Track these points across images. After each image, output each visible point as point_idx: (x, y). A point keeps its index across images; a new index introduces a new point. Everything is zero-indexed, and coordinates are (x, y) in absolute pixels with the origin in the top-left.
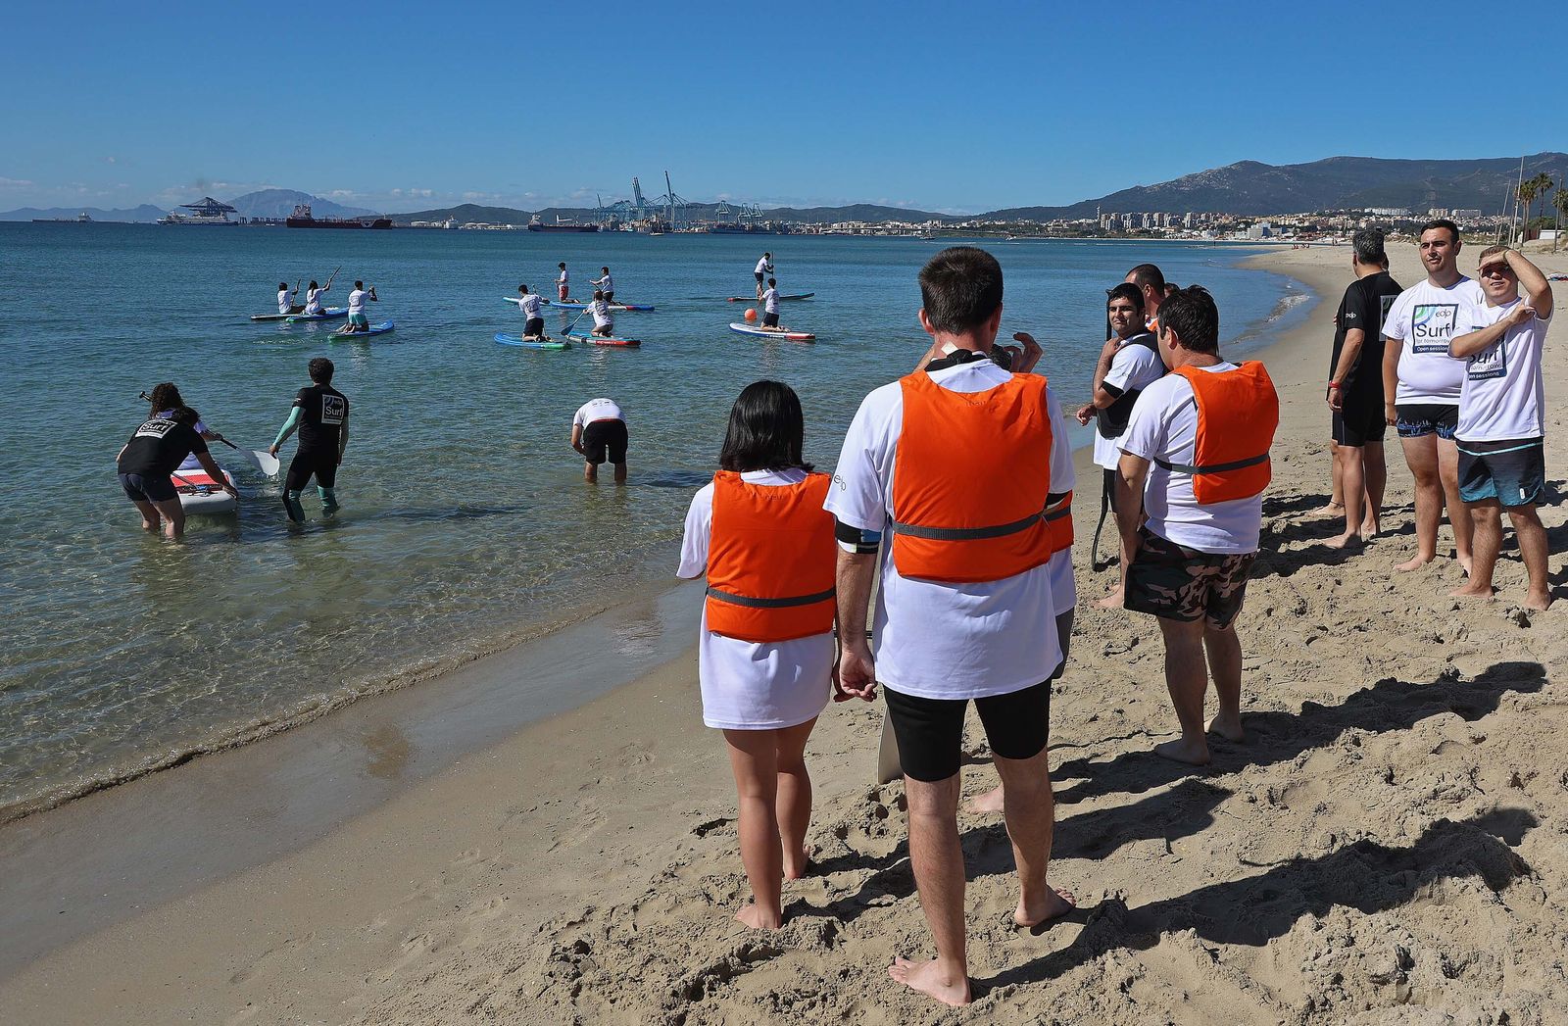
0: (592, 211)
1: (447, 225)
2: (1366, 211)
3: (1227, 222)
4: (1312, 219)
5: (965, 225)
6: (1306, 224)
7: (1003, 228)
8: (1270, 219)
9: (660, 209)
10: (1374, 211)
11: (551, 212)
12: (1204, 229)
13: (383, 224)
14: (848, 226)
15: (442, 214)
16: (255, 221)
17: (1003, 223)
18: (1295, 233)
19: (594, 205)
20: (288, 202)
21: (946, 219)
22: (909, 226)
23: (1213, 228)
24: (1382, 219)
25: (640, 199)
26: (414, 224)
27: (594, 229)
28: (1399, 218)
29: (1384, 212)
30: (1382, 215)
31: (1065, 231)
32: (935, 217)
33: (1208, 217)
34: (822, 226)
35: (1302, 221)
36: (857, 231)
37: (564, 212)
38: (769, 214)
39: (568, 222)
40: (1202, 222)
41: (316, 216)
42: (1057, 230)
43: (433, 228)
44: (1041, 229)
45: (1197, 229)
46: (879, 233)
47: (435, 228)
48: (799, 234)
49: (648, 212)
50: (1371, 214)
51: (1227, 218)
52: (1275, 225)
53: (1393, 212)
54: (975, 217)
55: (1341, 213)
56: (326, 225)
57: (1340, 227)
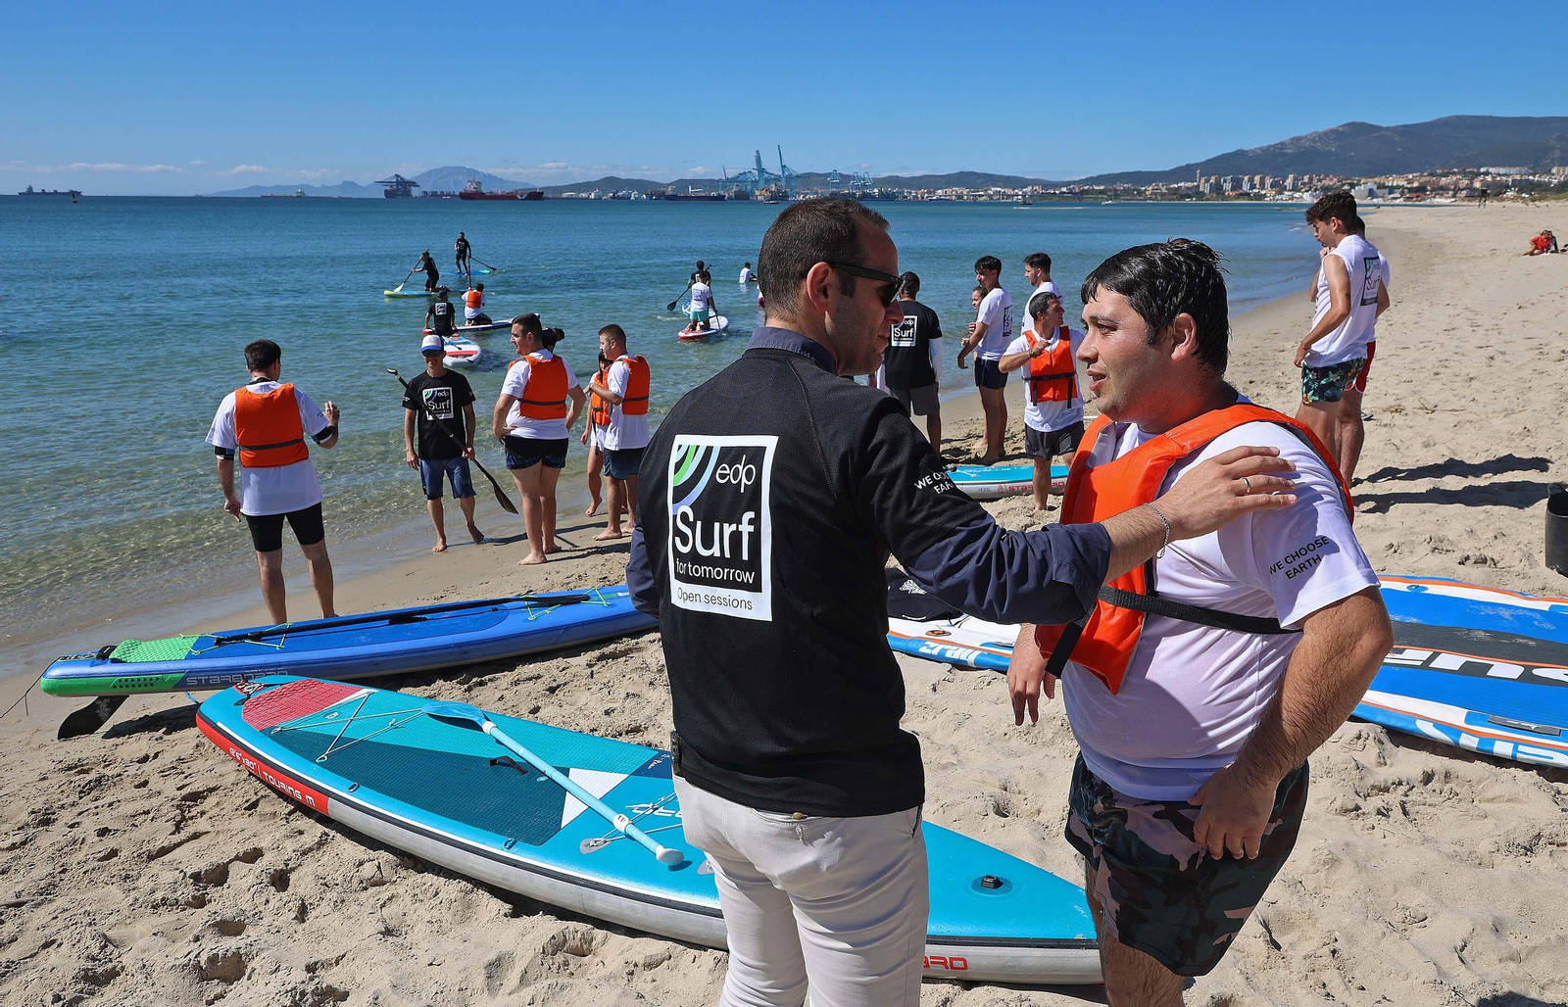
0: (718, 181)
1: (593, 196)
2: (1482, 170)
3: (1331, 183)
4: (1423, 180)
5: (1064, 189)
6: (1416, 185)
7: (1101, 192)
8: (1377, 179)
9: (777, 179)
10: (1491, 170)
11: (683, 183)
12: (1307, 191)
13: (535, 196)
14: (952, 192)
15: (588, 186)
16: (434, 194)
17: (1102, 188)
18: (1402, 194)
19: (718, 176)
20: (461, 178)
21: (1046, 185)
22: (1010, 191)
23: (1316, 190)
24: (1499, 179)
25: (761, 171)
26: (565, 195)
27: (721, 198)
28: (1518, 177)
29: (1502, 171)
30: (1499, 175)
31: (1163, 195)
32: (1034, 182)
33: (1311, 179)
34: (927, 192)
35: (1410, 182)
36: (960, 197)
37: (695, 183)
38: (877, 182)
39: (700, 192)
40: (1304, 184)
41: (485, 190)
42: (1156, 194)
43: (580, 199)
44: (1140, 193)
45: (1299, 191)
46: (981, 199)
47: (583, 199)
48: (906, 201)
49: (767, 181)
50: (1487, 174)
51: (1331, 180)
52: (1381, 186)
53: (1513, 170)
54: (1074, 182)
55: (1454, 173)
56: (494, 197)
57: (1452, 187)
